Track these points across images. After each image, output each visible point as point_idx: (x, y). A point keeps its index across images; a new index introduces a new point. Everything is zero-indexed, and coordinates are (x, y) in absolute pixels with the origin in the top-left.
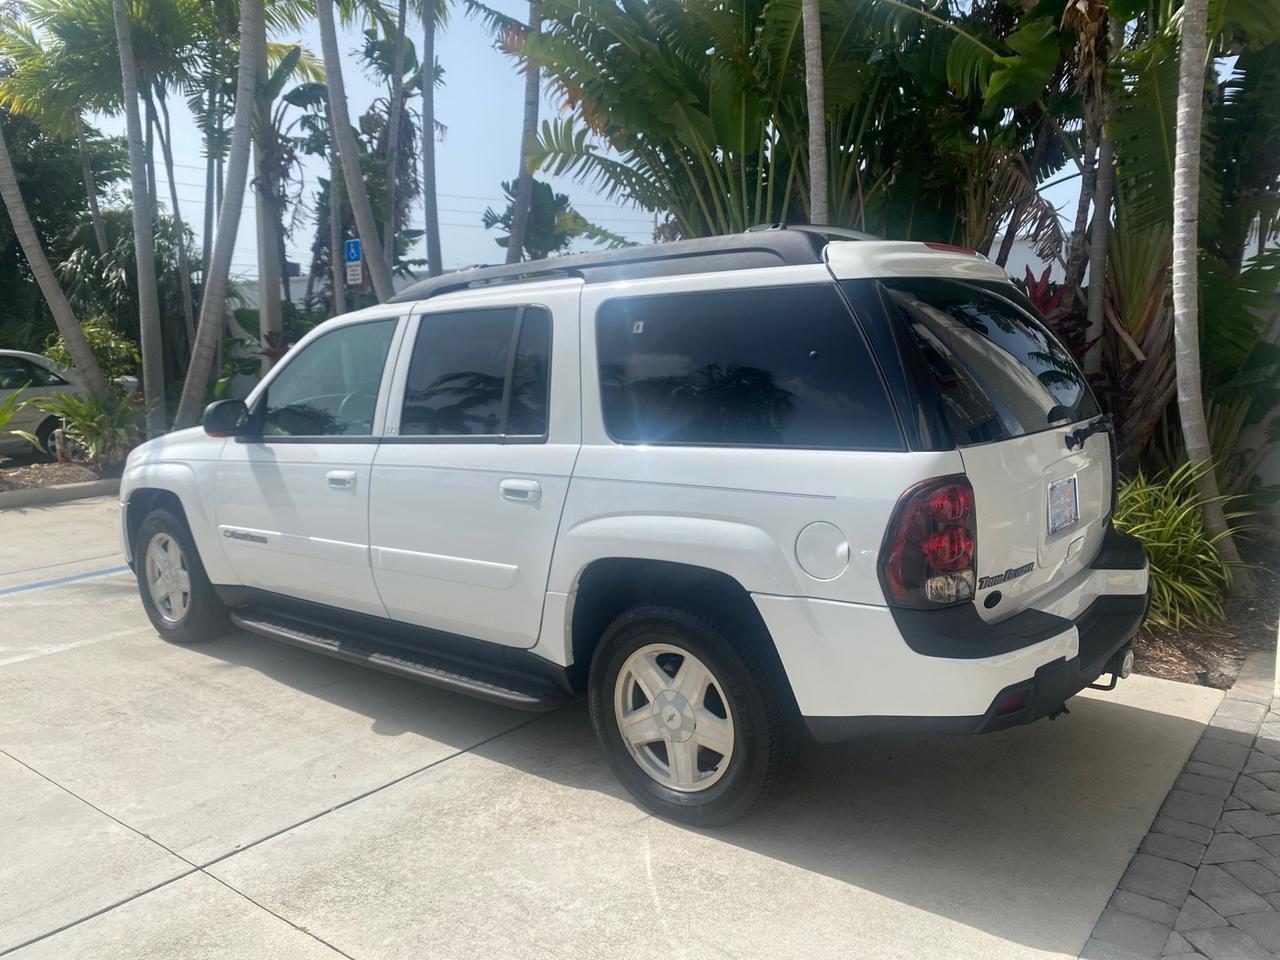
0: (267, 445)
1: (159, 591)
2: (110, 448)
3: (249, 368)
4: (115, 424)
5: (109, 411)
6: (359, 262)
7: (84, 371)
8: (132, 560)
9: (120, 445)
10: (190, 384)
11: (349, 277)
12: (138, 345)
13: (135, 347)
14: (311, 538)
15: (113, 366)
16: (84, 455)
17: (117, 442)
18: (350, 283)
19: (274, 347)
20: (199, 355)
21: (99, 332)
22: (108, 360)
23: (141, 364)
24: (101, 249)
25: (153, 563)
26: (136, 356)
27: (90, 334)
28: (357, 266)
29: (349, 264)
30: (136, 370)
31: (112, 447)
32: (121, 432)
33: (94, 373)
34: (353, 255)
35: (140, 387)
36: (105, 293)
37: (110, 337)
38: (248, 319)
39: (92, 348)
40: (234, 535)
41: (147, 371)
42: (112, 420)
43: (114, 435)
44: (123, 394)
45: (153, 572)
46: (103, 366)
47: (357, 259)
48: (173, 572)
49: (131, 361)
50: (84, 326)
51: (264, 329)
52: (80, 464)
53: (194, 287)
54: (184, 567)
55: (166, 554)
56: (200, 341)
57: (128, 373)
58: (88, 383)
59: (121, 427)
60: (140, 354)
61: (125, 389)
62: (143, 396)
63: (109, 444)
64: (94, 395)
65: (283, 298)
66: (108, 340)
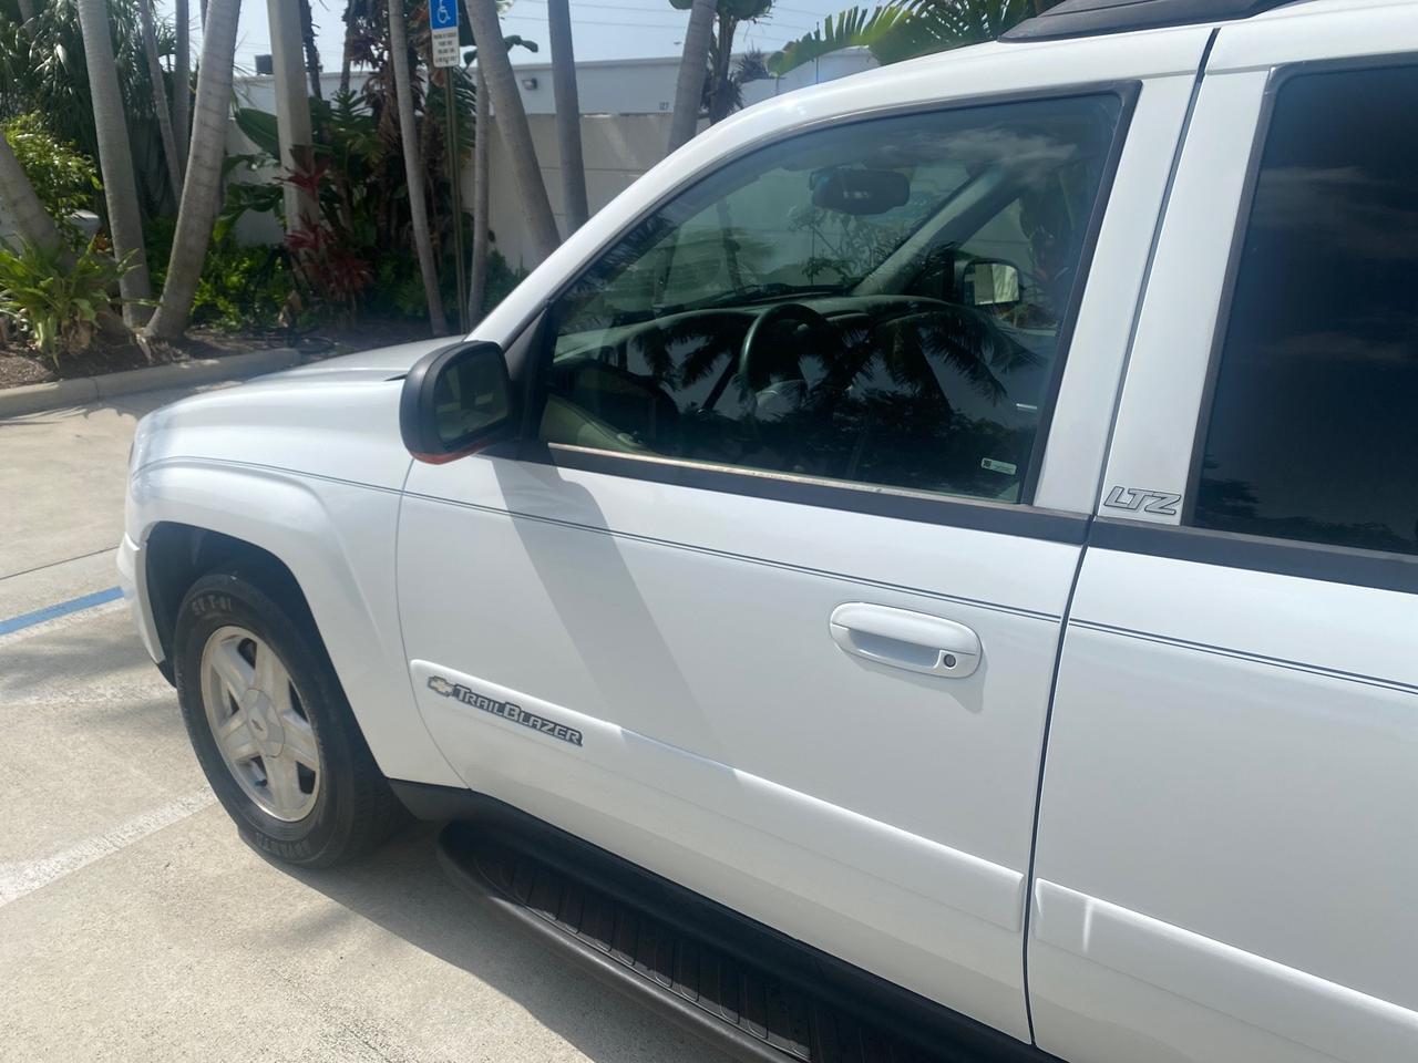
0: (567, 474)
1: (237, 741)
2: (69, 328)
3: (262, 201)
4: (72, 291)
5: (63, 271)
6: (455, 29)
7: (15, 204)
8: (163, 657)
9: (83, 323)
10: (184, 227)
11: (436, 55)
12: (97, 163)
13: (91, 166)
14: (738, 772)
15: (58, 195)
16: (27, 337)
17: (77, 318)
18: (437, 65)
19: (307, 170)
20: (195, 181)
21: (32, 141)
22: (51, 186)
23: (102, 193)
24: (24, 11)
25: (216, 679)
26: (95, 180)
27: (18, 143)
28: (451, 35)
29: (435, 32)
30: (96, 202)
31: (70, 328)
32: (85, 305)
33: (30, 208)
34: (443, 16)
35: (103, 229)
36: (34, 80)
37: (51, 149)
38: (258, 126)
39: (24, 166)
40: (457, 691)
41: (113, 204)
42: (68, 286)
43: (74, 309)
44: (79, 242)
45: (219, 702)
46: (42, 196)
47: (450, 24)
48: (272, 716)
49: (87, 187)
50: (6, 129)
51: (286, 142)
52: (22, 354)
53: (167, 76)
54: (297, 707)
55: (252, 674)
56: (196, 157)
57: (82, 206)
58: (24, 224)
59: (84, 296)
60: (99, 176)
61: (81, 233)
62: (111, 245)
63: (65, 323)
64: (35, 244)
65: (311, 92)
66: (47, 154)
